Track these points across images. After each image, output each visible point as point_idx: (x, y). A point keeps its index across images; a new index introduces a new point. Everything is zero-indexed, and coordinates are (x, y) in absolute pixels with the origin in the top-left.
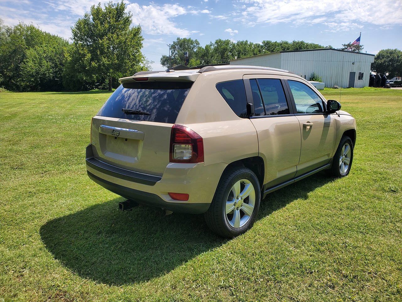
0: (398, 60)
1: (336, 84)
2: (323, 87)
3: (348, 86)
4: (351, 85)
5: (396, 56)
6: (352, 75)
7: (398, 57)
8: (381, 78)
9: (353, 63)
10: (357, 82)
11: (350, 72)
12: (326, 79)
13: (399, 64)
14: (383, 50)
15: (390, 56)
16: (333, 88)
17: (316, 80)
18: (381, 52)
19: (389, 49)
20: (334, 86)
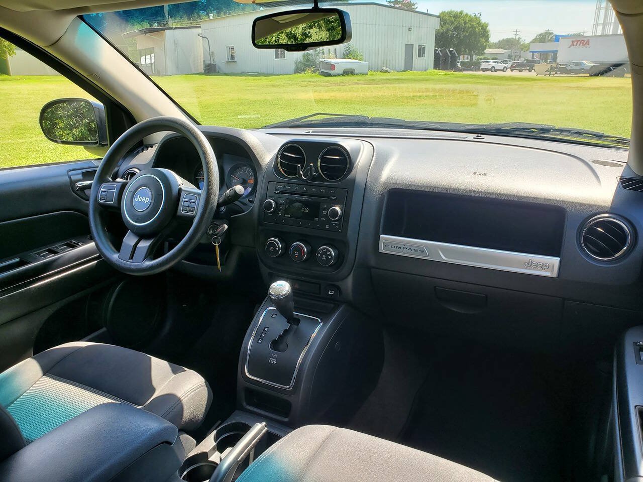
0: (465, 27)
1: (385, 66)
2: (366, 70)
3: (403, 69)
4: (409, 66)
5: (463, 22)
6: (409, 48)
7: (465, 23)
8: (450, 55)
9: (410, 29)
10: (417, 61)
11: (406, 45)
12: (369, 56)
13: (467, 34)
14: (445, 12)
15: (455, 20)
16: (381, 71)
17: (353, 57)
18: (442, 15)
19: (452, 10)
20: (381, 68)
